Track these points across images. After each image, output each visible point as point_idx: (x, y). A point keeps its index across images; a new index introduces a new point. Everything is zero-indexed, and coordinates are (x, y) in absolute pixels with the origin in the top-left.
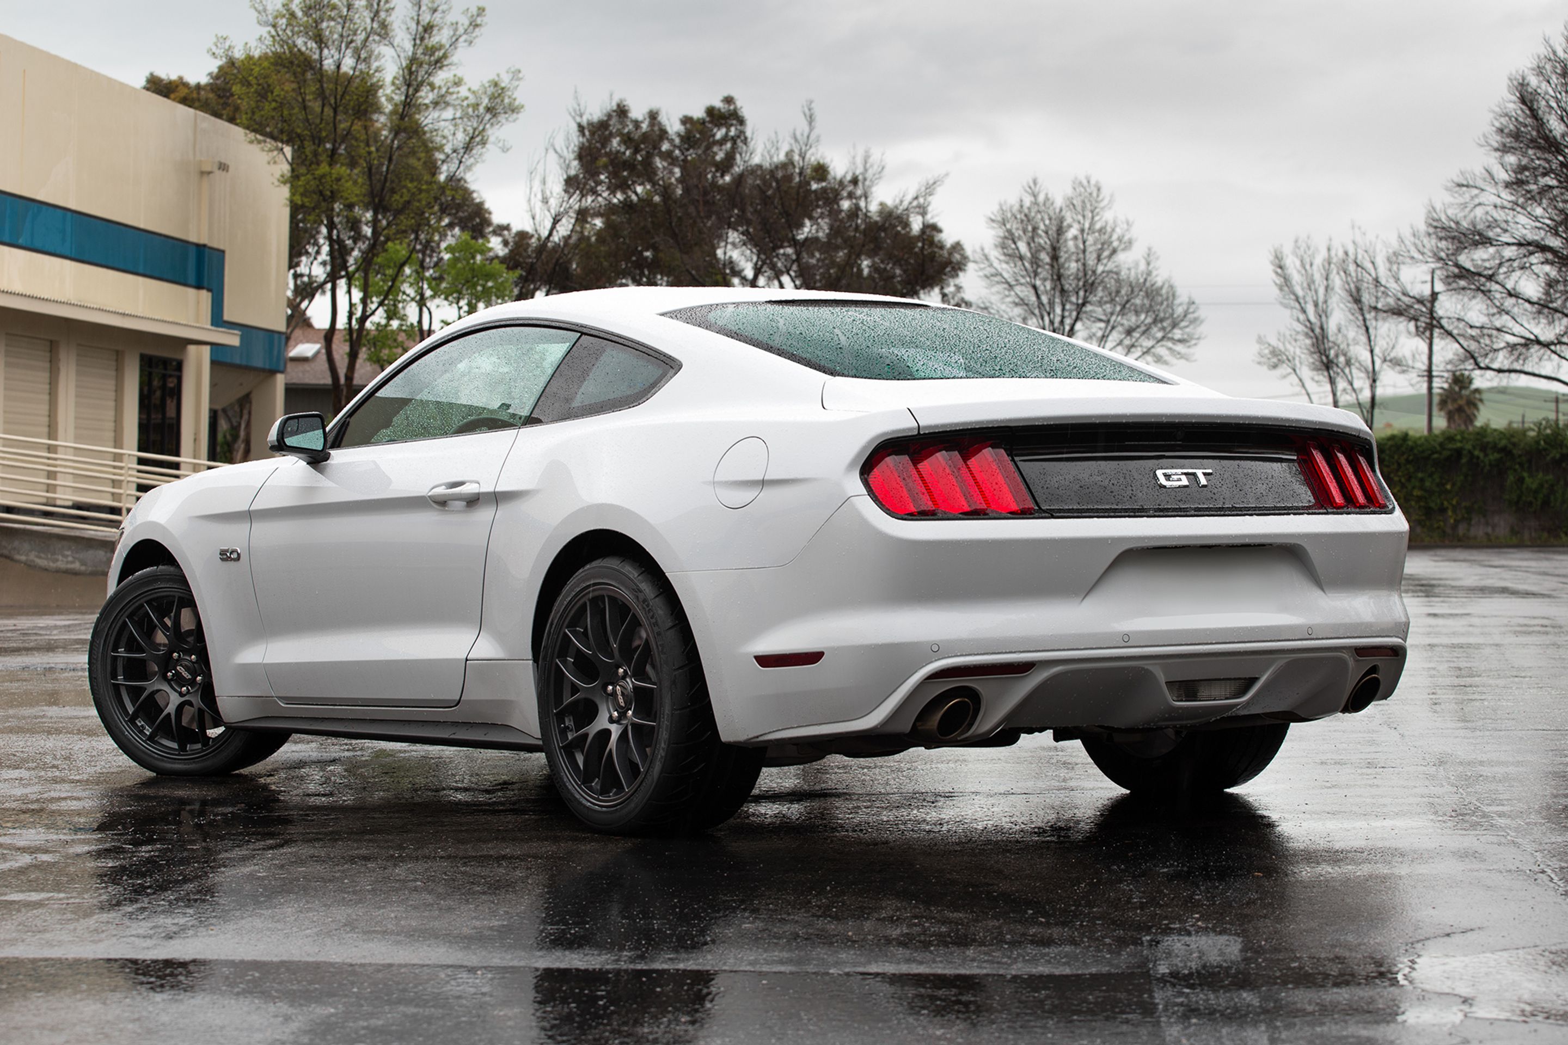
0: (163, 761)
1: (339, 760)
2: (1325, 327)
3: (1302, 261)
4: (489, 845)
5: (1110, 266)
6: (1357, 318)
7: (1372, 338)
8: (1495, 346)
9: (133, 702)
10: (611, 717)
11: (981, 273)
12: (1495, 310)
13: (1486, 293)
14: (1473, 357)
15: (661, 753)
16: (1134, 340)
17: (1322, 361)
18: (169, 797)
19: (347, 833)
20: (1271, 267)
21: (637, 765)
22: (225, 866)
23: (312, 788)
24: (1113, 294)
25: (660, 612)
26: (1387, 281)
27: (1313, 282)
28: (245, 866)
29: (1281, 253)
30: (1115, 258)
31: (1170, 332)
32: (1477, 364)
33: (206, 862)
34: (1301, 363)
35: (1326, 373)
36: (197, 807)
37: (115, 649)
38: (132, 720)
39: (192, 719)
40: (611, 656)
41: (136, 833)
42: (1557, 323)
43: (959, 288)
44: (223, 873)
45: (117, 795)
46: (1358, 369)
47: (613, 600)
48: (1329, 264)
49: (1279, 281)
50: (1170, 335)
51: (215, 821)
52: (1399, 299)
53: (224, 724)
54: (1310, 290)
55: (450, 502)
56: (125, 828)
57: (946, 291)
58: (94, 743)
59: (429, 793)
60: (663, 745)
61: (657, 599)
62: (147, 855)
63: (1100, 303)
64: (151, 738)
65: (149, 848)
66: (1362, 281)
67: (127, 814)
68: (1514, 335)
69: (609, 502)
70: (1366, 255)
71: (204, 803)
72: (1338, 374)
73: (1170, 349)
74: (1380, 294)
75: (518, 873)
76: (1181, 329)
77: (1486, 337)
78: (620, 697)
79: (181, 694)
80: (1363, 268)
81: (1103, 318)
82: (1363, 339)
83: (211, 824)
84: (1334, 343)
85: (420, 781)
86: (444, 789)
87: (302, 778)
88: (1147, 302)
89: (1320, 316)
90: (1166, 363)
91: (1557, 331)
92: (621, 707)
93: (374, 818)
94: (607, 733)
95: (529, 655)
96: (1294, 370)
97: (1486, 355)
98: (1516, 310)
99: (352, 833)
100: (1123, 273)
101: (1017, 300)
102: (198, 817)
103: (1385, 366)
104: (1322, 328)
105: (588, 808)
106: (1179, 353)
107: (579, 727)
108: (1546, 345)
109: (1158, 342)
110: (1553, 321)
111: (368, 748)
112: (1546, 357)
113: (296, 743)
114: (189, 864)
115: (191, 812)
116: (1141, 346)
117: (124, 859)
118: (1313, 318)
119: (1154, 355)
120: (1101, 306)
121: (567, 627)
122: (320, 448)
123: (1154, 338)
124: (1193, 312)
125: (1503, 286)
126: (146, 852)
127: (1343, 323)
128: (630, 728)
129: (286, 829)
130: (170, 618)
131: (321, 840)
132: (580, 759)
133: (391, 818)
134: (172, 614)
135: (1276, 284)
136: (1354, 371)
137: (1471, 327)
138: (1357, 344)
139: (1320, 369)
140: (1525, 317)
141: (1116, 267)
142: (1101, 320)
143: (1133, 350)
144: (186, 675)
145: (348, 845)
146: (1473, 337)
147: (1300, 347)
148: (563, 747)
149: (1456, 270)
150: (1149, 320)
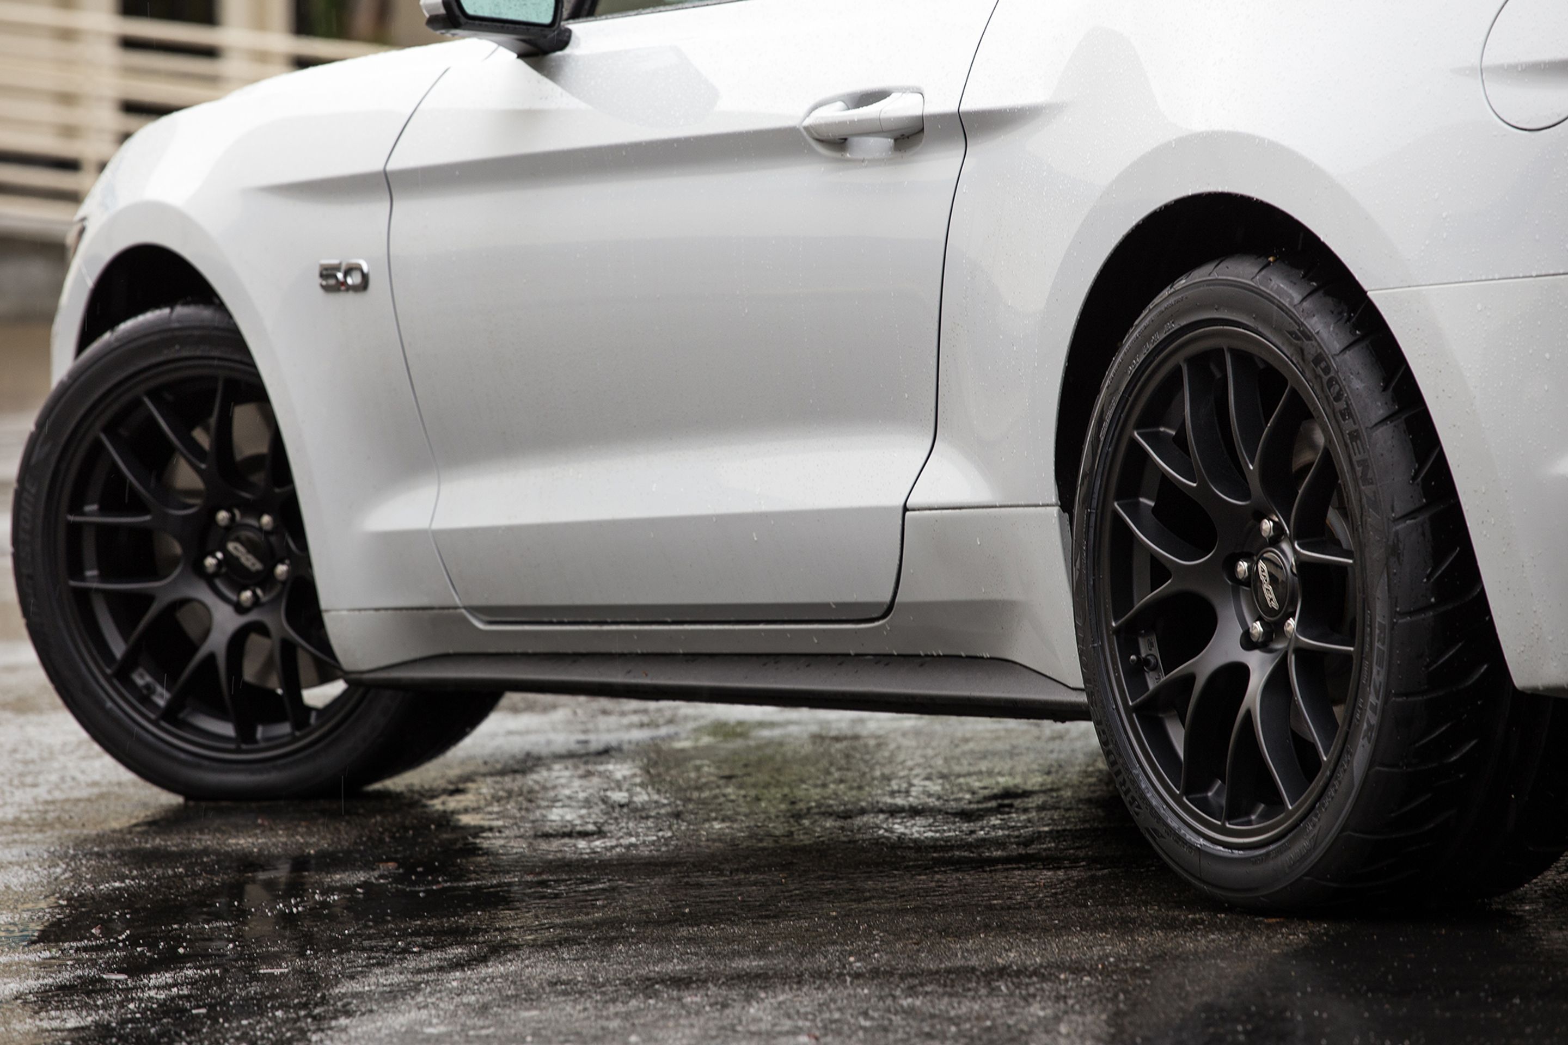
0: (198, 767)
1: (619, 749)
4: (970, 944)
9: (125, 633)
10: (1247, 634)
15: (1369, 719)
18: (217, 853)
19: (638, 924)
21: (1313, 746)
22: (348, 1014)
23: (557, 816)
25: (1357, 385)
28: (396, 1010)
33: (305, 1006)
36: (282, 873)
37: (76, 507)
38: (123, 673)
39: (268, 666)
40: (1242, 491)
41: (135, 944)
44: (344, 1029)
45: (89, 855)
47: (1244, 359)
51: (324, 904)
53: (344, 675)
55: (855, 141)
56: (107, 933)
58: (32, 731)
59: (829, 823)
60: (1372, 699)
61: (1348, 355)
62: (162, 995)
64: (171, 715)
65: (168, 977)
67: (113, 899)
69: (1227, 128)
71: (300, 863)
75: (1037, 1010)
78: (1267, 587)
79: (240, 609)
83: (317, 912)
85: (810, 793)
86: (863, 812)
87: (530, 797)
92: (1271, 611)
93: (699, 886)
94: (1239, 673)
95: (1051, 494)
99: (647, 923)
102: (286, 897)
105: (1200, 851)
107: (1173, 657)
111: (686, 718)
113: (515, 710)
114: (262, 1012)
115: (270, 885)
117: (105, 1007)
121: (1137, 427)
122: (547, 19)
126: (158, 988)
128: (1292, 659)
129: (493, 919)
130: (207, 429)
131: (576, 941)
132: (1177, 736)
133: (739, 884)
134: (213, 421)
144: (250, 562)
145: (639, 953)
148: (1136, 709)
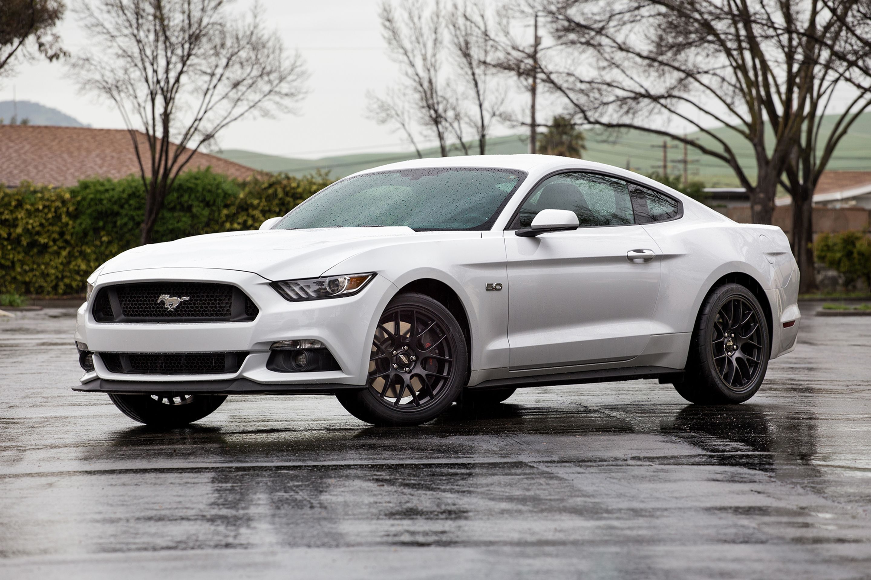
2: (434, 81)
3: (410, 14)
5: (215, 18)
6: (467, 73)
7: (481, 92)
8: (605, 100)
11: (82, 23)
12: (605, 64)
13: (598, 47)
14: (583, 112)
16: (240, 94)
17: (431, 116)
20: (380, 21)
24: (218, 47)
26: (497, 35)
27: (422, 35)
29: (389, 6)
30: (221, 9)
31: (277, 85)
32: (586, 118)
34: (410, 118)
35: (435, 128)
42: (667, 75)
43: (56, 38)
46: (466, 123)
48: (438, 16)
49: (388, 34)
50: (277, 89)
52: (509, 54)
54: (419, 43)
57: (43, 40)
63: (205, 56)
66: (471, 34)
68: (624, 90)
70: (475, 8)
72: (446, 128)
73: (277, 103)
74: (489, 48)
76: (288, 82)
77: (596, 91)
80: (472, 22)
81: (209, 71)
82: (472, 93)
84: (443, 97)
88: (252, 55)
89: (429, 70)
90: (273, 117)
91: (668, 85)
95: (691, 330)
96: (403, 125)
97: (596, 109)
98: (626, 64)
100: (228, 25)
101: (120, 52)
103: (495, 119)
104: (430, 82)
106: (286, 108)
108: (655, 99)
109: (265, 96)
110: (664, 74)
112: (656, 110)
116: (247, 100)
118: (423, 74)
119: (261, 109)
120: (205, 59)
123: (261, 91)
124: (301, 66)
125: (615, 41)
127: (452, 77)
135: (384, 38)
136: (463, 125)
137: (581, 82)
138: (466, 98)
139: (426, 124)
140: (634, 71)
141: (221, 18)
142: (205, 73)
143: (239, 103)
146: (582, 91)
147: (409, 102)
149: (566, 24)
150: (255, 73)
